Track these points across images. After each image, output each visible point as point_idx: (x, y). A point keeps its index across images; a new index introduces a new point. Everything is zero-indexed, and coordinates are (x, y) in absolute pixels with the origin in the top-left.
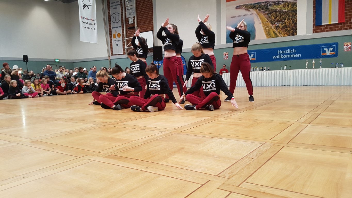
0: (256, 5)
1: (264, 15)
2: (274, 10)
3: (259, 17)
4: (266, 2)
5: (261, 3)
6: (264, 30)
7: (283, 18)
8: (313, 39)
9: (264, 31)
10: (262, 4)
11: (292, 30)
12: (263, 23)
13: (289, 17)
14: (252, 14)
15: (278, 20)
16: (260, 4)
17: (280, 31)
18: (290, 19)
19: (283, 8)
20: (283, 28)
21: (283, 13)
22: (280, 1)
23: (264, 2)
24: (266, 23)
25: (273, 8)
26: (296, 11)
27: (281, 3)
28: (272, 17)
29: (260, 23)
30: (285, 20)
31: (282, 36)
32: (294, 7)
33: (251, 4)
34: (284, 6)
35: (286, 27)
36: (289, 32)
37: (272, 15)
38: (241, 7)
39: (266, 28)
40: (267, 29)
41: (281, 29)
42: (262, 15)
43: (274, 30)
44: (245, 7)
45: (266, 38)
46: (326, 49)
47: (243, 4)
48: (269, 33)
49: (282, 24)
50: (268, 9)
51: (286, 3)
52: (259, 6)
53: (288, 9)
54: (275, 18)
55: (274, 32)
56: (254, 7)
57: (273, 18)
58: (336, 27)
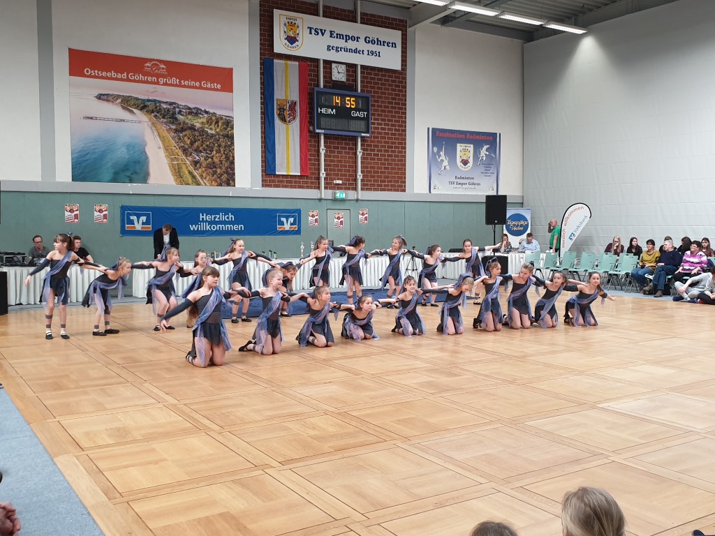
0: (149, 103)
1: (167, 130)
2: (189, 125)
3: (156, 133)
4: (171, 104)
5: (160, 102)
6: (169, 164)
7: (207, 146)
8: (264, 198)
9: (170, 167)
10: (162, 105)
11: (225, 175)
12: (166, 149)
13: (219, 146)
14: (140, 122)
15: (199, 148)
16: (158, 105)
17: (203, 172)
18: (222, 152)
19: (207, 126)
20: (209, 167)
21: (208, 135)
22: (201, 110)
23: (166, 103)
24: (172, 149)
25: (187, 121)
26: (231, 138)
27: (203, 115)
28: (186, 139)
29: (160, 148)
30: (213, 151)
31: (207, 184)
32: (229, 129)
33: (137, 99)
34: (209, 122)
35: (215, 167)
36: (219, 178)
37: (186, 135)
38: (110, 98)
39: (172, 160)
40: (176, 163)
41: (204, 169)
42: (163, 128)
43: (191, 168)
44: (122, 101)
45: (174, 183)
46: (284, 220)
47: (115, 93)
48: (179, 172)
49: (206, 159)
50: (176, 119)
51: (213, 118)
52: (156, 108)
53: (218, 130)
54: (192, 143)
55: (190, 172)
56: (143, 106)
57: (188, 142)
58: (296, 182)
